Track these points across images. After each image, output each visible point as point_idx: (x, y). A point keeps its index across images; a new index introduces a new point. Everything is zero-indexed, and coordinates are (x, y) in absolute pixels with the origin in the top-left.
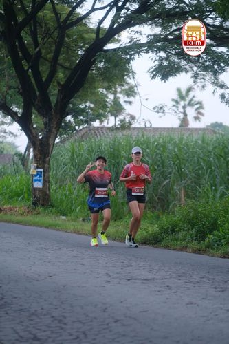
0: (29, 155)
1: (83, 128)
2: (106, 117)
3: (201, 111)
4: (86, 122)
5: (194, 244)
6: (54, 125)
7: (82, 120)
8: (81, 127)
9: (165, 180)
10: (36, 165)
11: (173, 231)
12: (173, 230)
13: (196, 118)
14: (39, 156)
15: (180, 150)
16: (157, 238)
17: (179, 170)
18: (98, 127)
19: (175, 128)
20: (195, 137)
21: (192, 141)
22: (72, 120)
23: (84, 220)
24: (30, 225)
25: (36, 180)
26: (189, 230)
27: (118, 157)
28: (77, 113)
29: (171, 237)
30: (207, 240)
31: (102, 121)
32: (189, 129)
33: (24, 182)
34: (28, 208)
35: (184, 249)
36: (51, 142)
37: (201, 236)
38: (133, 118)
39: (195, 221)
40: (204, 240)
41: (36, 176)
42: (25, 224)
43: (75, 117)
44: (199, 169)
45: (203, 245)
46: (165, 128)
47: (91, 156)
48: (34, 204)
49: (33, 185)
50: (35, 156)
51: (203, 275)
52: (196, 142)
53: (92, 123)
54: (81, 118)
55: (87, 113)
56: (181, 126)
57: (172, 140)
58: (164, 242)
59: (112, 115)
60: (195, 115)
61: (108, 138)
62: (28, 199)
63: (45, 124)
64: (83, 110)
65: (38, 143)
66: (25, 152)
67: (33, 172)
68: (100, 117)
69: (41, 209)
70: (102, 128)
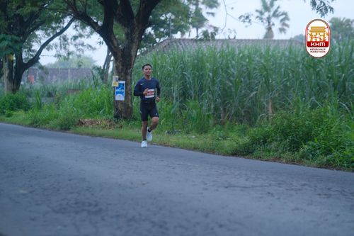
0: (108, 67)
1: (164, 41)
2: (187, 29)
3: (287, 22)
4: (168, 34)
5: (288, 155)
6: (136, 35)
7: (163, 32)
8: (162, 40)
9: (252, 92)
10: (118, 77)
11: (265, 142)
12: (265, 140)
13: (282, 30)
14: (121, 67)
15: (267, 61)
16: (248, 148)
17: (267, 82)
18: (180, 39)
19: (261, 40)
20: (282, 47)
21: (279, 53)
22: (152, 32)
23: (169, 132)
24: (114, 138)
25: (118, 93)
26: (282, 140)
27: (202, 70)
28: (158, 24)
29: (262, 147)
30: (301, 150)
31: (183, 34)
32: (275, 41)
33: (105, 95)
34: (110, 121)
35: (278, 159)
36: (133, 53)
37: (295, 146)
38: (216, 29)
39: (289, 131)
40: (298, 150)
41: (118, 88)
42: (108, 136)
43: (156, 29)
44: (287, 81)
45: (297, 155)
46: (249, 40)
47: (174, 68)
48: (116, 117)
49: (114, 98)
50: (117, 68)
51: (303, 183)
52: (283, 54)
53: (174, 35)
54: (162, 30)
55: (169, 25)
56: (266, 37)
57: (257, 51)
58: (255, 153)
59: (194, 27)
60: (280, 26)
62: (110, 113)
63: (127, 35)
64: (164, 22)
65: (120, 54)
66: (104, 66)
67: (115, 84)
68: (182, 29)
69: (123, 123)
70: (184, 40)
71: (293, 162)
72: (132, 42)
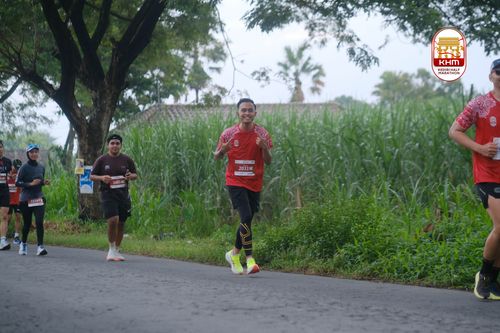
0: (72, 148)
1: (150, 108)
2: (182, 90)
3: (321, 79)
4: (155, 98)
5: (319, 264)
6: (107, 101)
7: (148, 96)
8: (147, 107)
9: (272, 177)
10: (82, 160)
11: (286, 246)
12: (287, 244)
13: (314, 90)
14: (87, 146)
15: (291, 134)
16: (264, 256)
17: (293, 163)
18: (172, 106)
19: (284, 105)
20: (313, 114)
21: (310, 121)
22: (133, 96)
23: (155, 237)
24: (78, 247)
25: (83, 183)
26: (310, 243)
27: (202, 148)
28: (141, 85)
29: (283, 254)
30: (336, 256)
31: (177, 98)
32: (305, 105)
33: (66, 187)
34: (73, 223)
35: (304, 270)
36: (104, 127)
37: (328, 250)
38: (223, 91)
39: (318, 230)
40: (331, 257)
41: (83, 176)
42: (69, 245)
43: (138, 92)
44: (321, 160)
45: (331, 263)
46: (269, 105)
47: (163, 146)
48: (82, 217)
49: (79, 190)
50: (81, 147)
52: (315, 122)
53: (163, 100)
54: (147, 93)
55: (156, 86)
56: (293, 100)
57: (279, 120)
58: (273, 262)
59: (192, 88)
60: (312, 85)
61: (187, 121)
62: (73, 212)
63: (95, 101)
64: (149, 82)
65: (85, 128)
66: (66, 146)
67: (79, 170)
68: (175, 90)
69: (92, 225)
70: (178, 107)
71: (325, 273)
72: (102, 111)
